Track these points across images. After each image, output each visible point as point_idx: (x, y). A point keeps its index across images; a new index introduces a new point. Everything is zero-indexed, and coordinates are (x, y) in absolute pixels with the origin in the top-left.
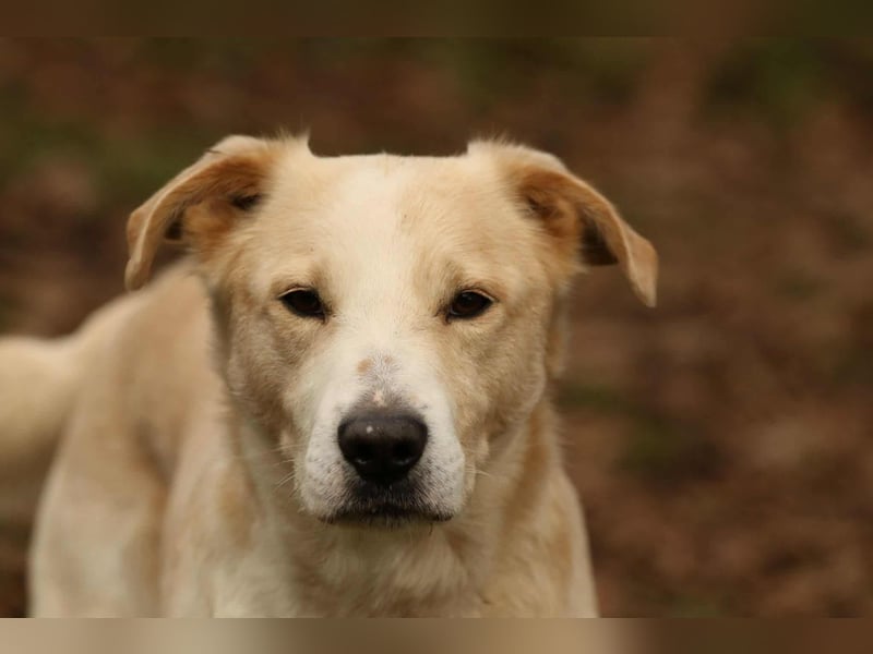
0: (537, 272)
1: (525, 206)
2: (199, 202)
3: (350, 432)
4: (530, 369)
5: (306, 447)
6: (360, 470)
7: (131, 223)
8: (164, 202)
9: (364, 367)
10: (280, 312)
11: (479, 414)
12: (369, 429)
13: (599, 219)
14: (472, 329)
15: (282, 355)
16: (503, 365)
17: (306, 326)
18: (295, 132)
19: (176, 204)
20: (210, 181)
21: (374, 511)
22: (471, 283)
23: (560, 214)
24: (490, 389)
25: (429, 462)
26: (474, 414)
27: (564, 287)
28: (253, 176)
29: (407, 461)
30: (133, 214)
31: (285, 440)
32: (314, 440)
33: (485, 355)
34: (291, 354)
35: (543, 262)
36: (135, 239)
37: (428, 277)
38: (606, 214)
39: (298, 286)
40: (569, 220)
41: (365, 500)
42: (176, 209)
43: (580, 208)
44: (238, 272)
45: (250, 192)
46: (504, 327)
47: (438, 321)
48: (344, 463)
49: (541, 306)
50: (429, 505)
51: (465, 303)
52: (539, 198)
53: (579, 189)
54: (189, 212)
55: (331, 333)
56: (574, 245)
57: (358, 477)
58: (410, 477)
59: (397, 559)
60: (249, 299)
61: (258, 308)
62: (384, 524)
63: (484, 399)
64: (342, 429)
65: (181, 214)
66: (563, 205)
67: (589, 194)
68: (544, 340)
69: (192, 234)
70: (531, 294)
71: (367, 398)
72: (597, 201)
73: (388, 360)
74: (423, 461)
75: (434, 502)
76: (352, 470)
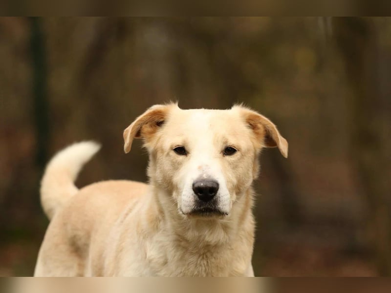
0: (251, 144)
1: (248, 125)
2: (147, 123)
3: (196, 186)
4: (248, 174)
5: (182, 192)
6: (199, 197)
7: (124, 133)
8: (136, 123)
9: (200, 168)
10: (173, 154)
11: (233, 186)
12: (202, 184)
13: (270, 129)
14: (231, 159)
15: (174, 167)
16: (240, 170)
17: (181, 158)
18: (175, 102)
19: (139, 124)
20: (149, 117)
21: (203, 210)
22: (231, 144)
23: (258, 129)
24: (237, 177)
25: (219, 194)
26: (232, 185)
27: (258, 151)
28: (163, 115)
29: (213, 194)
30: (125, 130)
31: (174, 194)
32: (185, 189)
33: (234, 167)
34: (176, 166)
35: (253, 142)
36: (126, 137)
37: (217, 141)
38: (273, 128)
39: (178, 145)
40: (261, 130)
41: (200, 206)
42: (139, 126)
43: (264, 126)
44: (159, 145)
45: (162, 120)
46: (241, 159)
47: (221, 155)
48: (195, 195)
49: (251, 154)
50: (220, 208)
51: (229, 151)
52: (252, 122)
53: (265, 120)
54: (143, 127)
55: (189, 159)
56: (262, 138)
57: (198, 199)
58: (214, 199)
59: (207, 232)
60: (163, 151)
61: (166, 153)
62: (207, 215)
63: (235, 181)
64: (193, 185)
65: (141, 127)
66: (259, 126)
67: (267, 122)
68: (252, 166)
69: (144, 133)
70: (249, 150)
71: (201, 176)
72: (270, 124)
73: (207, 166)
74: (218, 194)
75: (221, 207)
76: (197, 197)
